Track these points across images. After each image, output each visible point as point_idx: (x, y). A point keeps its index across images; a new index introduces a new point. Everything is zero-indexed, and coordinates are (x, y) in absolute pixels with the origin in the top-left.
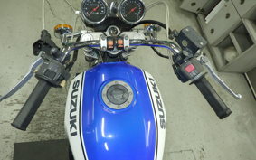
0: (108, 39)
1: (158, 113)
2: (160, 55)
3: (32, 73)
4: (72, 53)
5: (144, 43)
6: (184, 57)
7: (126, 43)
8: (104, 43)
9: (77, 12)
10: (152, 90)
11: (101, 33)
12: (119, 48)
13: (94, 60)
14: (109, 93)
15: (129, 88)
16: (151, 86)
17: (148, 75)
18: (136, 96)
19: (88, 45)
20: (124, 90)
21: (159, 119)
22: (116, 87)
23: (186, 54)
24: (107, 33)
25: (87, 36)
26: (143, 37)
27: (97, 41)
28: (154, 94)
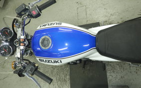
0: (20, 45)
1: (55, 25)
2: (29, 22)
3: (31, 77)
4: (25, 61)
5: (23, 29)
6: (29, 15)
7: (22, 37)
8: (22, 47)
9: (6, 58)
10: (45, 27)
11: (17, 48)
12: (25, 41)
13: (31, 52)
14: (45, 46)
15: (43, 37)
16: (43, 27)
17: (39, 28)
18: (47, 35)
19: (22, 55)
20: (44, 40)
21: (57, 25)
22: (42, 43)
23: (27, 14)
24: (17, 45)
25: (18, 55)
26: (20, 29)
27: (21, 50)
28: (47, 26)
